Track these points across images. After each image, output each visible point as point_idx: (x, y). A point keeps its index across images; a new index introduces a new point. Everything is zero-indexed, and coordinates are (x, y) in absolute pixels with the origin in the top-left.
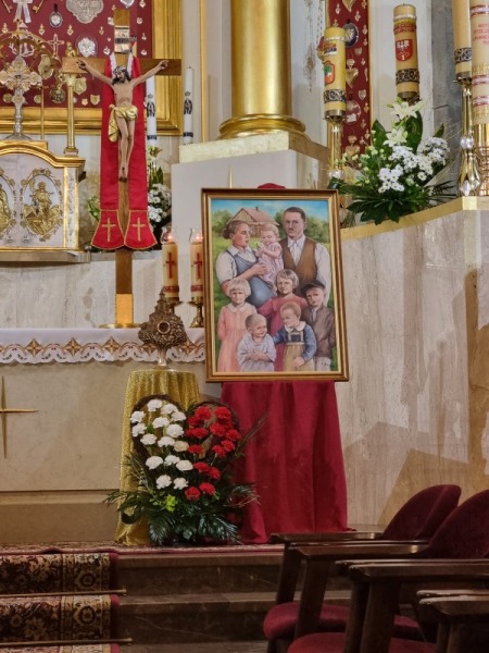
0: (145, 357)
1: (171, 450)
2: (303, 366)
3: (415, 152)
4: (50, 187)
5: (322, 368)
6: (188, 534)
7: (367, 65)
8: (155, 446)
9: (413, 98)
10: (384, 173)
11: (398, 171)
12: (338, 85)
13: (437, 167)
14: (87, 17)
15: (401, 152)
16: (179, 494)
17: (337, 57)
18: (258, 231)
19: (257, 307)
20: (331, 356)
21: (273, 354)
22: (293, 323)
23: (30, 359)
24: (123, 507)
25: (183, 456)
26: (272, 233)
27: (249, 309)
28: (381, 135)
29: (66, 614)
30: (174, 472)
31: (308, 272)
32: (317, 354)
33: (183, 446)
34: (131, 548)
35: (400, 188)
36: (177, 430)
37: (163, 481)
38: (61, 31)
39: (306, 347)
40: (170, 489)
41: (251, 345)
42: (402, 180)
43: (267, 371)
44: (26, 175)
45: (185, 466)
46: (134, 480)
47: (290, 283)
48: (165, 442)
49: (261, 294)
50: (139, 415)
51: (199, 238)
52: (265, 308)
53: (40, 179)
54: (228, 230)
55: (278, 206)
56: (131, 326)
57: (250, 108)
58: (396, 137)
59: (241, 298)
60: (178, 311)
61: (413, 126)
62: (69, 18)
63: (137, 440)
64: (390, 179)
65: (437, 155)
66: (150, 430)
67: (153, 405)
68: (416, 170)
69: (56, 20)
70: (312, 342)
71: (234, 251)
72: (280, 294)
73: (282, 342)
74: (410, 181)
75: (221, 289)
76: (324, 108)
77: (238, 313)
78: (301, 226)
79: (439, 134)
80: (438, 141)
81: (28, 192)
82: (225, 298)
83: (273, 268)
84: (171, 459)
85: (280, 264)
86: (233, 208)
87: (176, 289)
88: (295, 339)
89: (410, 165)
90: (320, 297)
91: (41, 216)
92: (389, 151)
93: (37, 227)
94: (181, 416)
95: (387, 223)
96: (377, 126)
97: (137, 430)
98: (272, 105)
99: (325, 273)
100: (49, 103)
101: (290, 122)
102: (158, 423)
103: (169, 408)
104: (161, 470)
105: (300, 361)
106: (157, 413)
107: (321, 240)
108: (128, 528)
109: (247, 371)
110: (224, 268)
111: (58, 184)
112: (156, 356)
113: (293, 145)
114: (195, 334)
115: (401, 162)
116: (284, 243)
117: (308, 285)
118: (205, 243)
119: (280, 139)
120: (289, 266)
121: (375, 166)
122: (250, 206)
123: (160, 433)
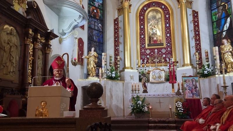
0: (176, 96)
1: (181, 107)
2: (196, 97)
3: (209, 69)
4: (161, 73)
5: (198, 97)
6: (183, 118)
7: (201, 55)
8: (179, 107)
9: (208, 61)
10: (205, 72)
11: (207, 71)
12: (198, 60)
13: (212, 70)
14: (164, 52)
15: (207, 69)
16: (182, 113)
17: (197, 56)
18: (189, 81)
19: (190, 90)
20: (200, 96)
21: (192, 96)
22: (194, 92)
23: (163, 96)
24: (175, 114)
25: (182, 108)
26: (191, 81)
27: (189, 91)
28: (204, 66)
29: (170, 126)
30: (181, 110)
31: (196, 86)
32: (198, 96)
33: (182, 107)
34: (176, 119)
35: (207, 73)
36: (181, 105)
37: (180, 111)
38: (161, 54)
39: (196, 95)
40: (181, 112)
41: (189, 95)
42: (207, 72)
43: (191, 98)
44: (158, 72)
45: (182, 109)
46: (176, 111)
47: (193, 87)
48: (180, 107)
49: (190, 89)
50: (176, 103)
51: (182, 82)
52: (191, 90)
53: (159, 73)
54: (185, 81)
55: (192, 78)
56: (174, 92)
57: (186, 63)
58: (206, 67)
59: (188, 89)
60: (180, 90)
61: (208, 65)
62: (162, 52)
63: (176, 106)
64: (206, 72)
65: (212, 69)
66: (178, 105)
67: (178, 102)
68: (209, 71)
69: (160, 53)
70: (197, 94)
71: (186, 84)
72: (192, 89)
73: (193, 94)
74: (208, 72)
75: (185, 88)
76: (196, 63)
77: (187, 91)
78: (195, 80)
79: (212, 66)
80: (212, 67)
81: (158, 74)
82: (186, 89)
83: (191, 86)
84: (181, 109)
85: (192, 85)
86: (186, 78)
87: (179, 88)
88: (195, 94)
89: (208, 70)
90: (198, 89)
91: (160, 77)
92: (205, 69)
93: (159, 78)
94: (182, 104)
95: (206, 78)
96: (203, 65)
97: (176, 105)
98: (189, 62)
99: (198, 86)
100: (160, 63)
101: (191, 64)
102: (179, 104)
103: (180, 102)
104: (180, 110)
105: (195, 97)
106: (179, 103)
107: (197, 82)
108: (176, 117)
109: (189, 98)
110: (185, 86)
111: (162, 73)
112: (177, 96)
113: (192, 68)
114: (182, 93)
115: (207, 70)
116: (192, 83)
117: (196, 87)
118: (183, 83)
119: (190, 67)
120: (193, 85)
121: (203, 71)
122: (188, 78)
123: (179, 105)
